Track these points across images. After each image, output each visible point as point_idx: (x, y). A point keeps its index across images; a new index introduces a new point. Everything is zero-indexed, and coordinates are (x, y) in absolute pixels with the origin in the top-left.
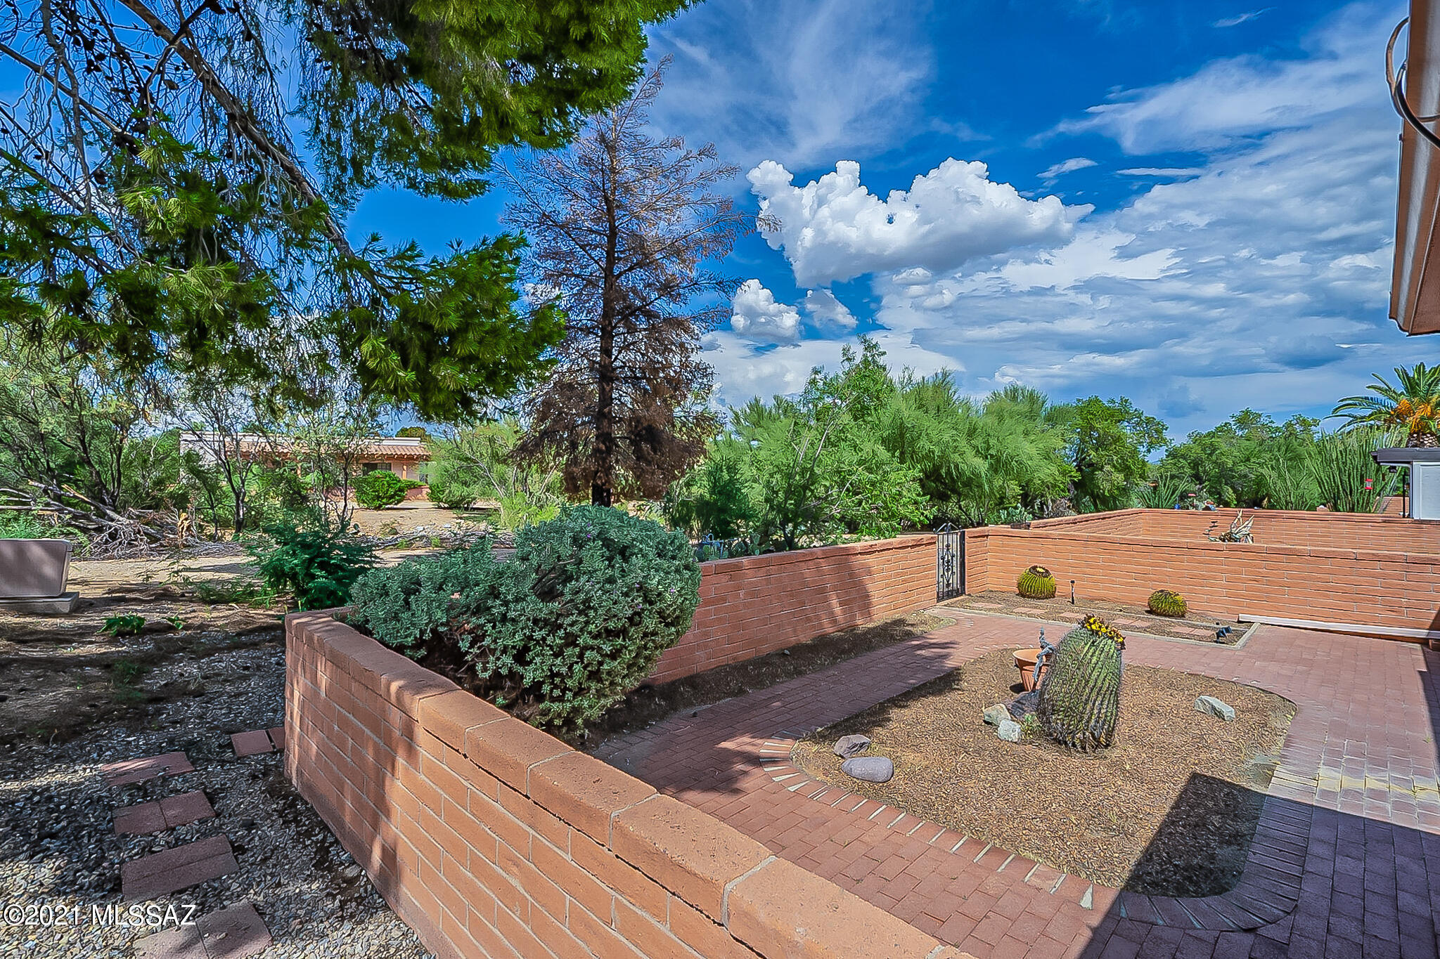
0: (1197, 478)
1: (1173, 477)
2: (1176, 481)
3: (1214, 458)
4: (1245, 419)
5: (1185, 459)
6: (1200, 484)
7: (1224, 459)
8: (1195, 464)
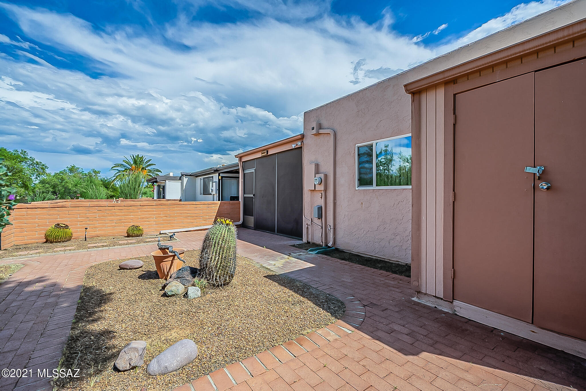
0: (54, 193)
1: (43, 192)
2: (45, 194)
3: (63, 184)
4: (72, 170)
5: (49, 184)
6: (56, 195)
7: (67, 184)
8: (54, 187)
